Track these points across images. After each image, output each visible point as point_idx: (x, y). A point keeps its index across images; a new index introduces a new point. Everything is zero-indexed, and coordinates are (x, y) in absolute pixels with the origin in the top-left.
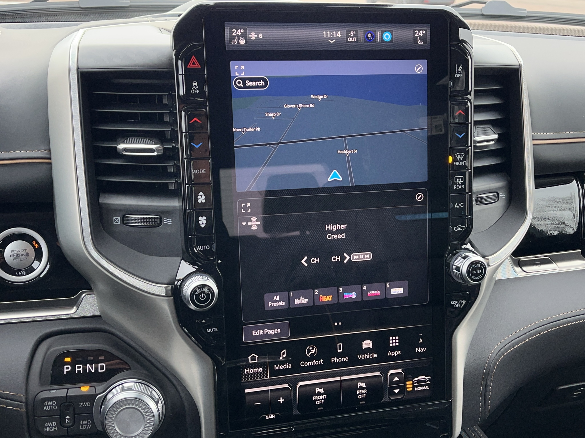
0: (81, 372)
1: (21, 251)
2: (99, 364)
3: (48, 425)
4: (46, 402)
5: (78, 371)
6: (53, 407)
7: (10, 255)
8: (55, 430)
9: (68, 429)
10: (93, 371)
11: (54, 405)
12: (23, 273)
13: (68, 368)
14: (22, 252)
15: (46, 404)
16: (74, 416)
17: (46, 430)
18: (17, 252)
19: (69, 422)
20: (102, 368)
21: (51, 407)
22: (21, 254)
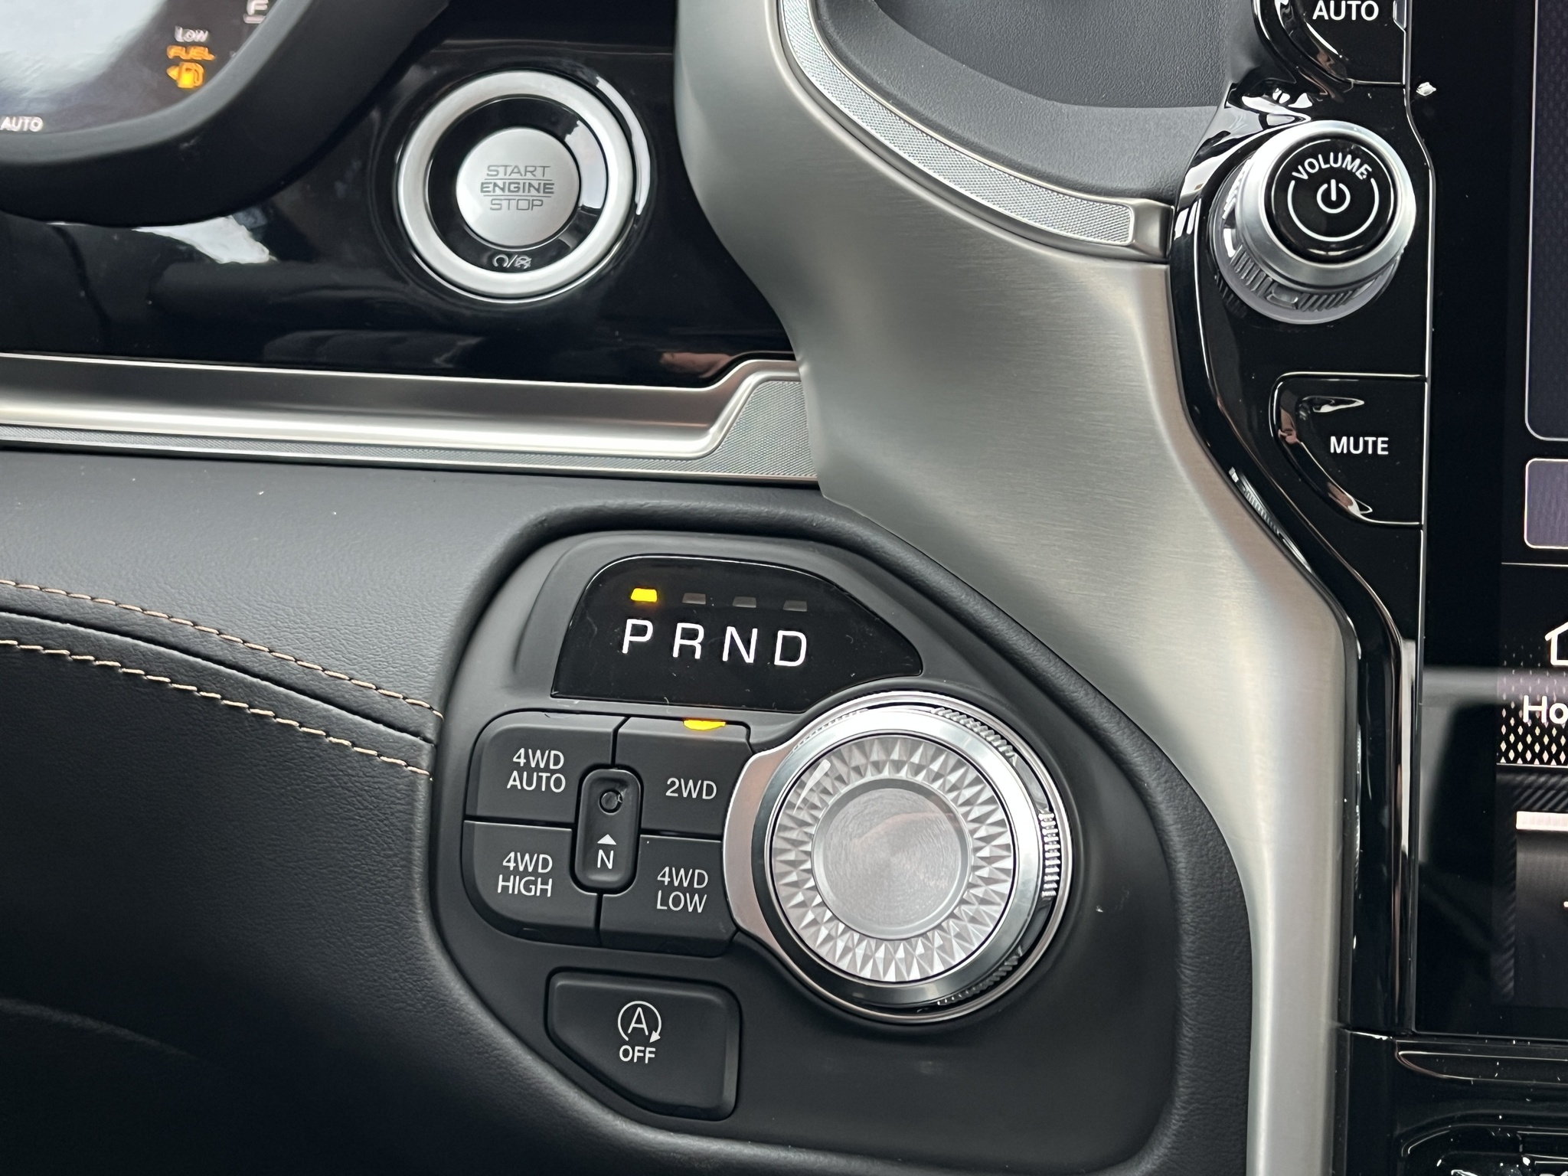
0: (698, 656)
1: (526, 171)
2: (781, 634)
3: (517, 867)
4: (522, 751)
5: (682, 647)
6: (548, 779)
7: (483, 184)
8: (544, 891)
9: (600, 900)
10: (749, 659)
11: (553, 772)
12: (523, 262)
13: (639, 631)
14: (529, 175)
15: (522, 761)
16: (638, 838)
17: (506, 888)
18: (508, 173)
19: (610, 866)
20: (791, 649)
21: (540, 778)
22: (521, 182)
